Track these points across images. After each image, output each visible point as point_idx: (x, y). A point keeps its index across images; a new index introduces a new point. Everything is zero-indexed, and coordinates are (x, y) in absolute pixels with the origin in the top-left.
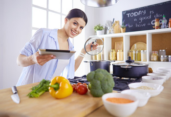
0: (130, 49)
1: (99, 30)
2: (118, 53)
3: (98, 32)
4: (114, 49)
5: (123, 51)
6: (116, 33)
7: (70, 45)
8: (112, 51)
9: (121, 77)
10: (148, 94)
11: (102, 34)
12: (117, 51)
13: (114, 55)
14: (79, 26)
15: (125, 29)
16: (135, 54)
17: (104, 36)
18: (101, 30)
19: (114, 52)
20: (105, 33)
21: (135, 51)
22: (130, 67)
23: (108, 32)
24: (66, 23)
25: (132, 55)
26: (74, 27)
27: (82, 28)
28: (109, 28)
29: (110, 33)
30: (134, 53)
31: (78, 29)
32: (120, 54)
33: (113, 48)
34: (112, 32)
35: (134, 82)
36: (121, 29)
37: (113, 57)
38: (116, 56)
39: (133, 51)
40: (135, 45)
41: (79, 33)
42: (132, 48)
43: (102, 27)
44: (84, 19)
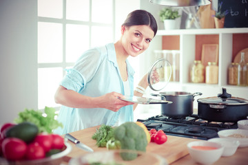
0: (233, 61)
1: (169, 18)
2: (208, 69)
3: (168, 23)
4: (200, 60)
5: (218, 64)
6: (205, 27)
7: (129, 70)
8: (197, 64)
9: (209, 121)
10: (238, 142)
11: (176, 28)
12: (206, 65)
13: (201, 72)
14: (144, 39)
15: (222, 21)
16: (242, 72)
17: (181, 32)
18: (175, 18)
19: (200, 66)
20: (183, 26)
21: (242, 67)
22: (223, 107)
23: (189, 24)
24: (123, 34)
25: (235, 73)
26: (136, 39)
27: (148, 40)
28: (190, 15)
29: (193, 26)
30: (239, 69)
31: (143, 43)
32: (211, 70)
33: (198, 57)
34: (196, 24)
35: (229, 128)
36: (216, 19)
37: (196, 76)
38: (204, 75)
39: (237, 66)
40: (242, 54)
41: (144, 49)
42: (236, 59)
43: (177, 13)
44: (151, 26)
